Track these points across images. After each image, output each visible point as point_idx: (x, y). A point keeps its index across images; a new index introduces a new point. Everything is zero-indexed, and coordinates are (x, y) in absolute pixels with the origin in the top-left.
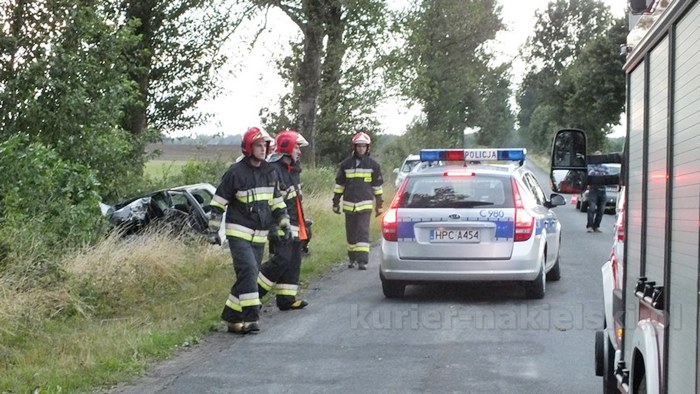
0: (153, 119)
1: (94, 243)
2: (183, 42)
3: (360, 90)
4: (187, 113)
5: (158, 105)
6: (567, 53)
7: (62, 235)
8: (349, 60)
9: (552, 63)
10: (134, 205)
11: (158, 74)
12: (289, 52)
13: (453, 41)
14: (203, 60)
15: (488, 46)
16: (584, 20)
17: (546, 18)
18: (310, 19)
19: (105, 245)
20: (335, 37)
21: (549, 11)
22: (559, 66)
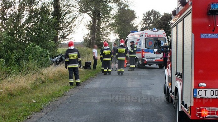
0: (59, 39)
1: (49, 66)
2: (66, 21)
3: (105, 32)
4: (67, 37)
5: (61, 36)
6: (150, 23)
7: (42, 65)
8: (102, 25)
9: (147, 25)
10: (57, 58)
11: (60, 29)
12: (89, 23)
13: (125, 21)
14: (70, 25)
15: (133, 22)
16: (154, 16)
17: (146, 15)
18: (94, 16)
19: (51, 67)
20: (99, 20)
21: (147, 13)
22: (149, 26)
